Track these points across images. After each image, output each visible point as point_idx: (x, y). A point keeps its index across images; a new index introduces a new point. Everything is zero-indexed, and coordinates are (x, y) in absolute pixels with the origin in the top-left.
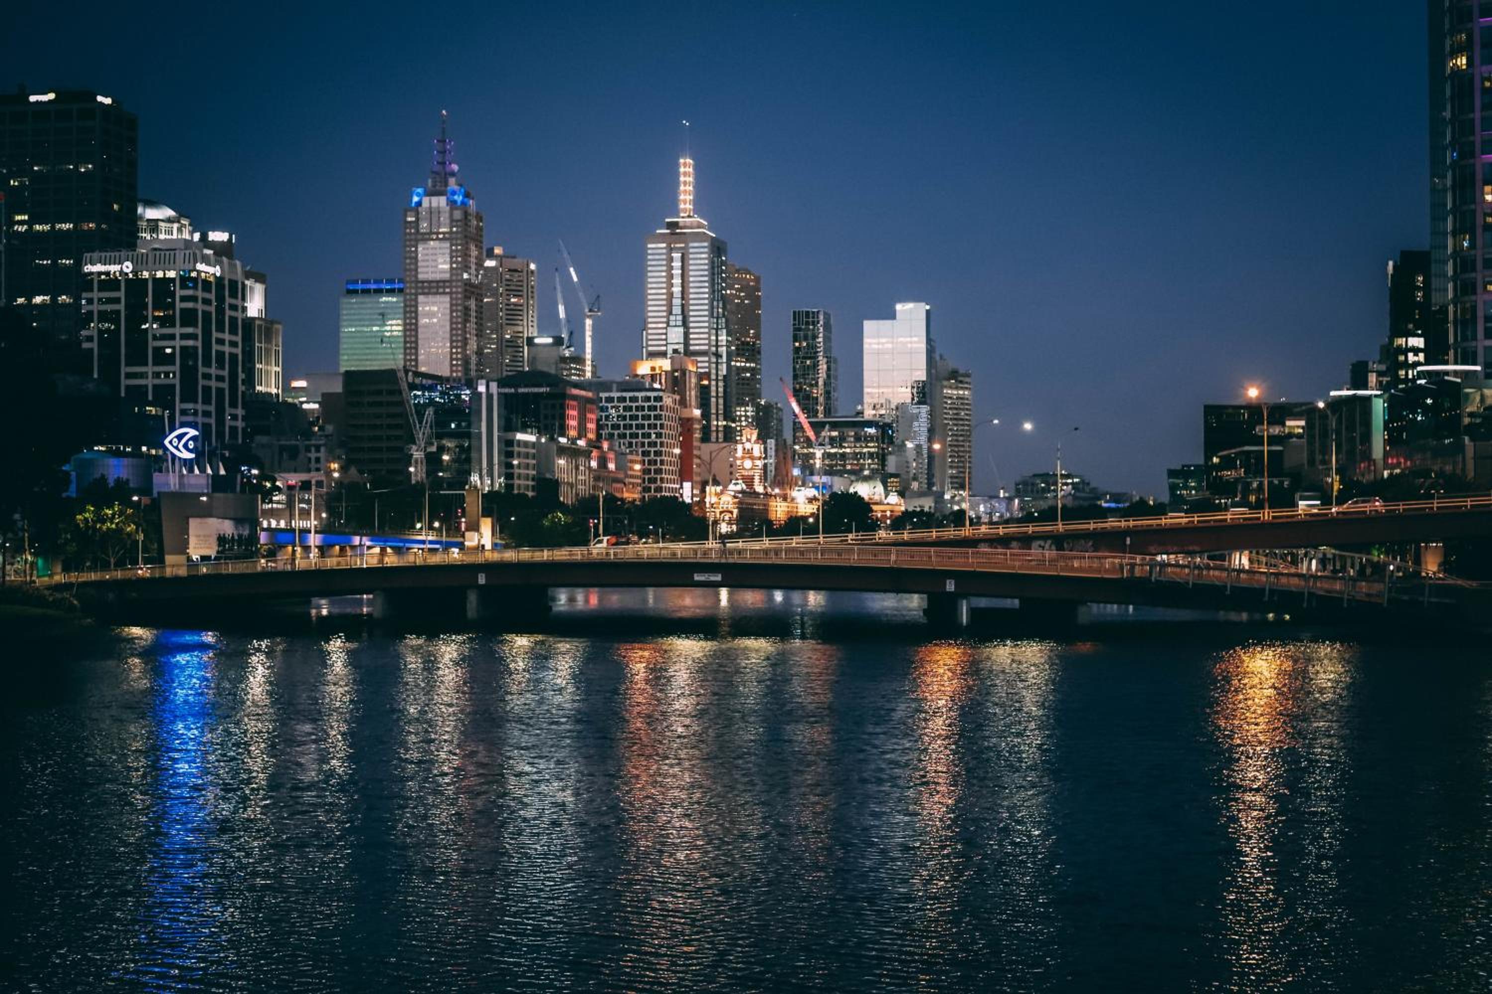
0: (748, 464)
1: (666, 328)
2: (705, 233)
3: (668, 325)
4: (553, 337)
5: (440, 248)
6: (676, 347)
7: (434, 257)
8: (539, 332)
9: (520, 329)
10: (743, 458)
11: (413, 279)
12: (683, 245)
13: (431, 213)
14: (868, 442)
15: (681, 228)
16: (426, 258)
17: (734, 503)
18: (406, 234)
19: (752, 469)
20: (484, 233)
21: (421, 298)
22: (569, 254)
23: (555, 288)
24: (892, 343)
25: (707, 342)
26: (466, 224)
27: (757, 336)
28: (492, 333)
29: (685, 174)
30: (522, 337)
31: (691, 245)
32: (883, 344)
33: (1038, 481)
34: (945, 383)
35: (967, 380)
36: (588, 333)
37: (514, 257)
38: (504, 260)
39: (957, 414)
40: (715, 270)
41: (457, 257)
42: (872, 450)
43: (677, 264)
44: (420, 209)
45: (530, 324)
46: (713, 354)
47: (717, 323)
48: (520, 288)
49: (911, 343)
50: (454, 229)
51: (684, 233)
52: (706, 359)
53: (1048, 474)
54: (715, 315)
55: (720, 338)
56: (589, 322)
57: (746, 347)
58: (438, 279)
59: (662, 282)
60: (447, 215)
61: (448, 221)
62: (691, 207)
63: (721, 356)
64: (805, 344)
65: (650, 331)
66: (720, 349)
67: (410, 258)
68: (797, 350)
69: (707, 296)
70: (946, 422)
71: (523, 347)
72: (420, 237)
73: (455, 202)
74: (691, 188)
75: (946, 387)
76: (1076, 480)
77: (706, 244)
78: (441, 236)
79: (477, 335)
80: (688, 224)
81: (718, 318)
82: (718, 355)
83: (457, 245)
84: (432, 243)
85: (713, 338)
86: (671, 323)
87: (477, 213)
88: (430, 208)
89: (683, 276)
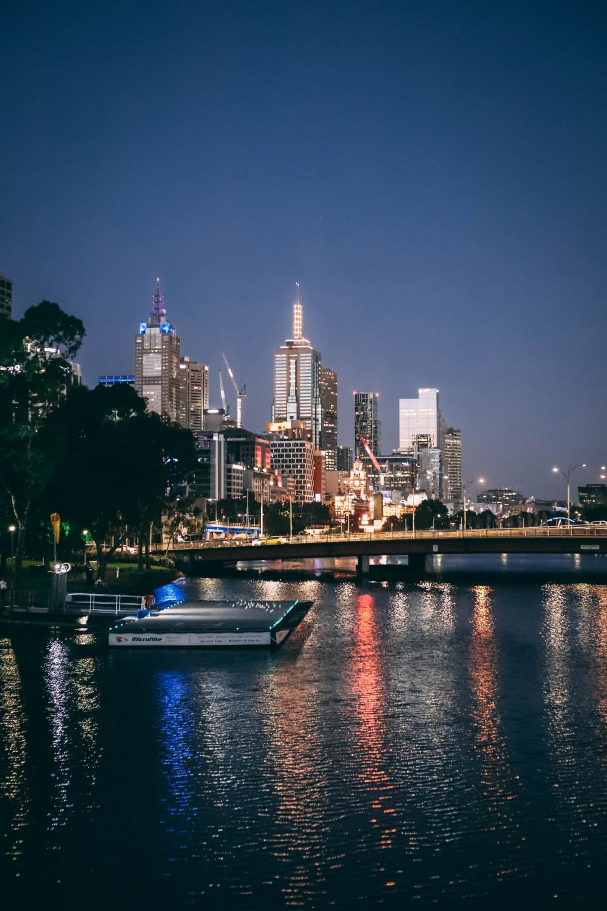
0: (357, 483)
1: (286, 404)
2: (309, 348)
3: (288, 402)
4: (219, 409)
5: (156, 358)
6: (292, 415)
7: (152, 363)
8: (210, 406)
9: (199, 405)
10: (354, 480)
11: (140, 376)
12: (296, 355)
13: (151, 337)
14: (404, 470)
15: (295, 345)
16: (148, 363)
17: (352, 506)
18: (136, 350)
19: (359, 486)
20: (180, 349)
21: (144, 387)
22: (228, 361)
23: (219, 381)
24: (416, 412)
25: (310, 412)
26: (171, 344)
27: (335, 408)
28: (183, 407)
29: (297, 314)
30: (201, 410)
31: (301, 355)
32: (411, 413)
33: (491, 494)
34: (446, 436)
35: (459, 434)
36: (239, 407)
37: (196, 363)
38: (190, 365)
39: (452, 454)
40: (315, 370)
41: (165, 363)
42: (407, 475)
43: (293, 366)
44: (144, 335)
45: (205, 402)
46: (314, 419)
47: (316, 401)
48: (199, 381)
49: (428, 412)
50: (164, 347)
51: (297, 348)
52: (310, 422)
53: (497, 490)
54: (315, 396)
55: (317, 410)
56: (239, 401)
57: (328, 415)
58: (154, 376)
59: (284, 377)
60: (160, 339)
61: (160, 342)
62: (301, 333)
63: (318, 420)
64: (362, 413)
65: (277, 406)
66: (317, 416)
67: (138, 364)
68: (357, 417)
69: (310, 385)
70: (446, 459)
71: (201, 415)
72: (144, 351)
73: (164, 331)
74: (301, 322)
75: (446, 438)
76: (514, 494)
77: (310, 355)
78: (156, 351)
79: (176, 408)
80: (299, 343)
81: (316, 398)
82: (316, 420)
83: (165, 356)
84: (151, 355)
85: (314, 409)
86: (289, 401)
87: (177, 337)
88: (150, 334)
89: (296, 373)
